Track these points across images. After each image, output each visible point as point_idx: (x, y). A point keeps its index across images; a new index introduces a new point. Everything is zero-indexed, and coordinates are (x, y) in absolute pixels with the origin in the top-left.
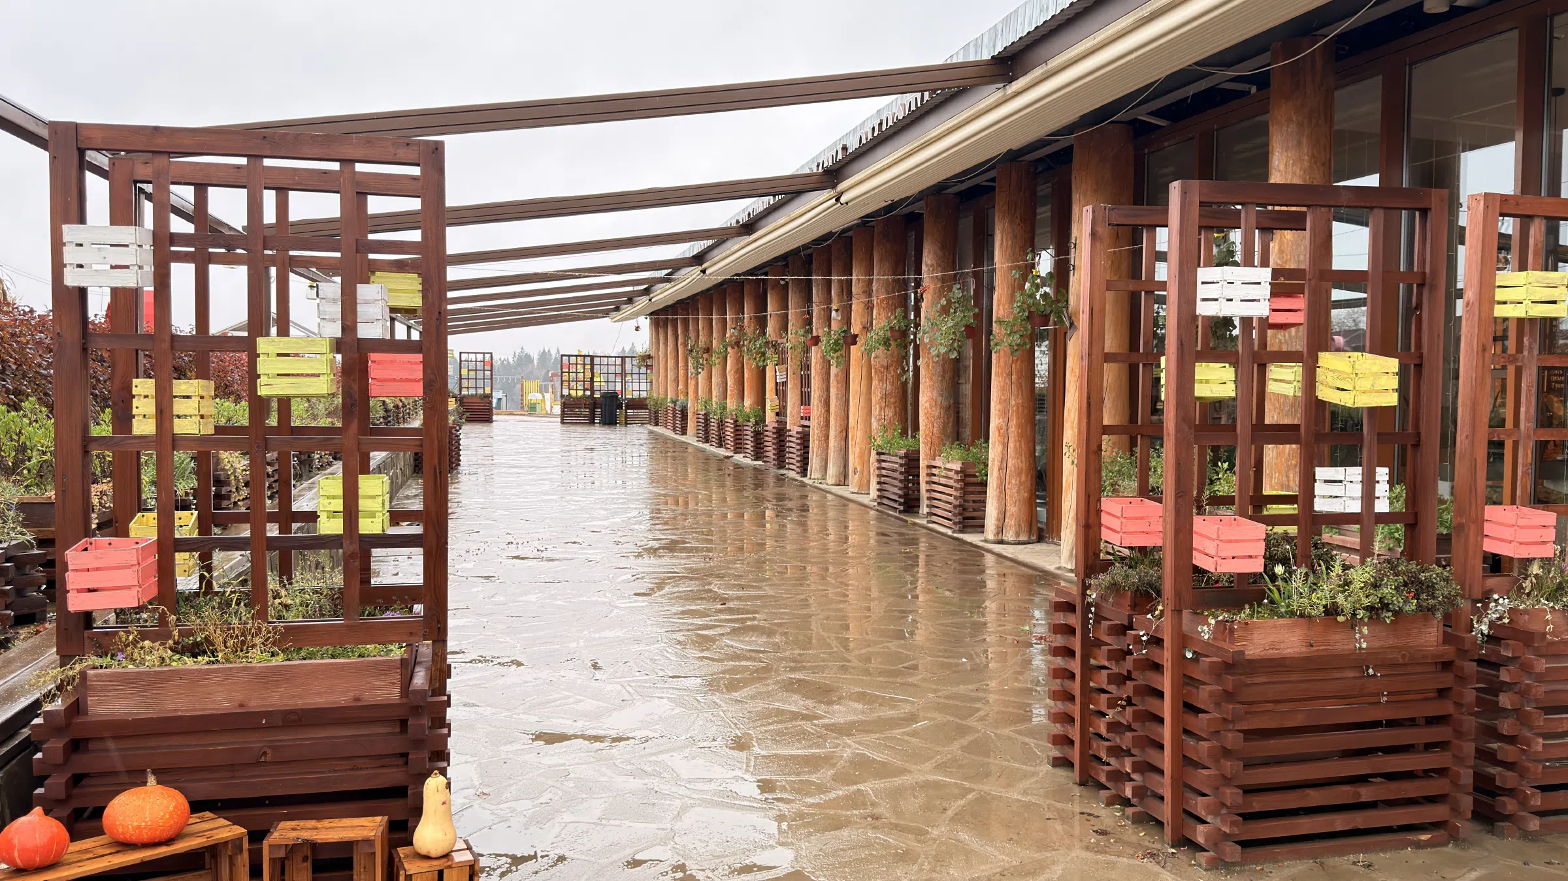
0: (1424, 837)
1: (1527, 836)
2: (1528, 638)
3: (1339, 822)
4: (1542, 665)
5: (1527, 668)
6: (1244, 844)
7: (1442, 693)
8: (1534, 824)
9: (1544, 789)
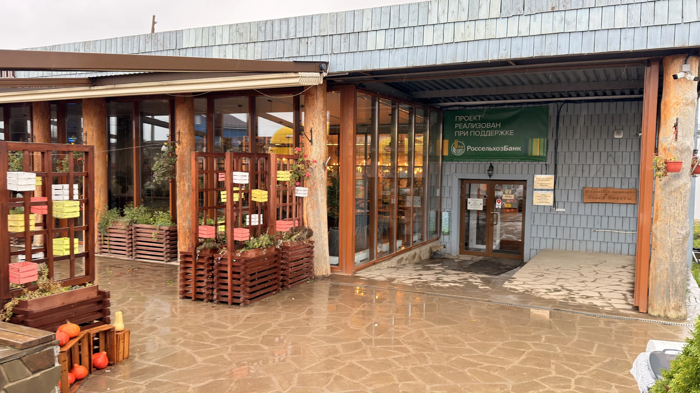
0: (274, 293)
1: (288, 289)
2: (288, 248)
3: (262, 292)
4: (290, 253)
5: (287, 254)
6: (250, 299)
7: (275, 262)
8: (290, 286)
9: (291, 279)
